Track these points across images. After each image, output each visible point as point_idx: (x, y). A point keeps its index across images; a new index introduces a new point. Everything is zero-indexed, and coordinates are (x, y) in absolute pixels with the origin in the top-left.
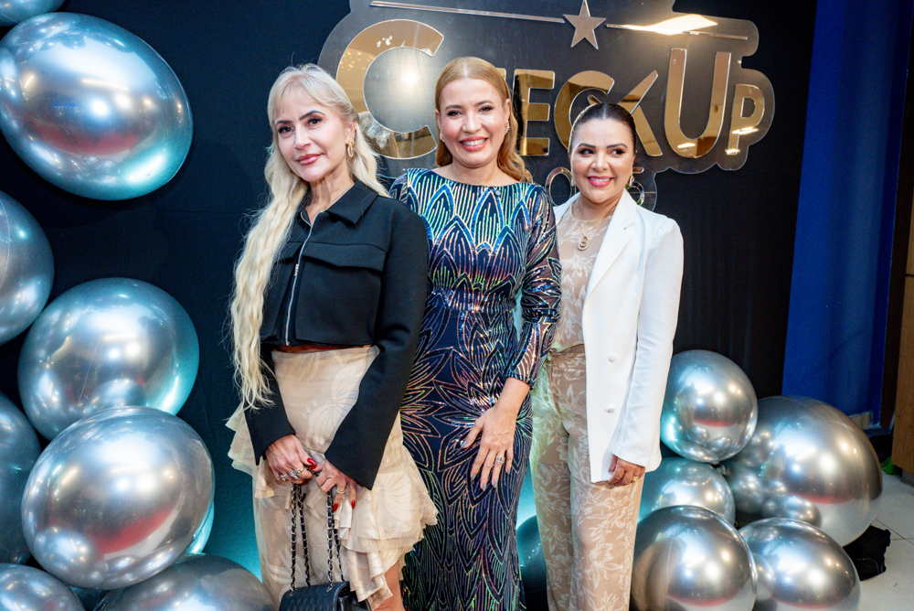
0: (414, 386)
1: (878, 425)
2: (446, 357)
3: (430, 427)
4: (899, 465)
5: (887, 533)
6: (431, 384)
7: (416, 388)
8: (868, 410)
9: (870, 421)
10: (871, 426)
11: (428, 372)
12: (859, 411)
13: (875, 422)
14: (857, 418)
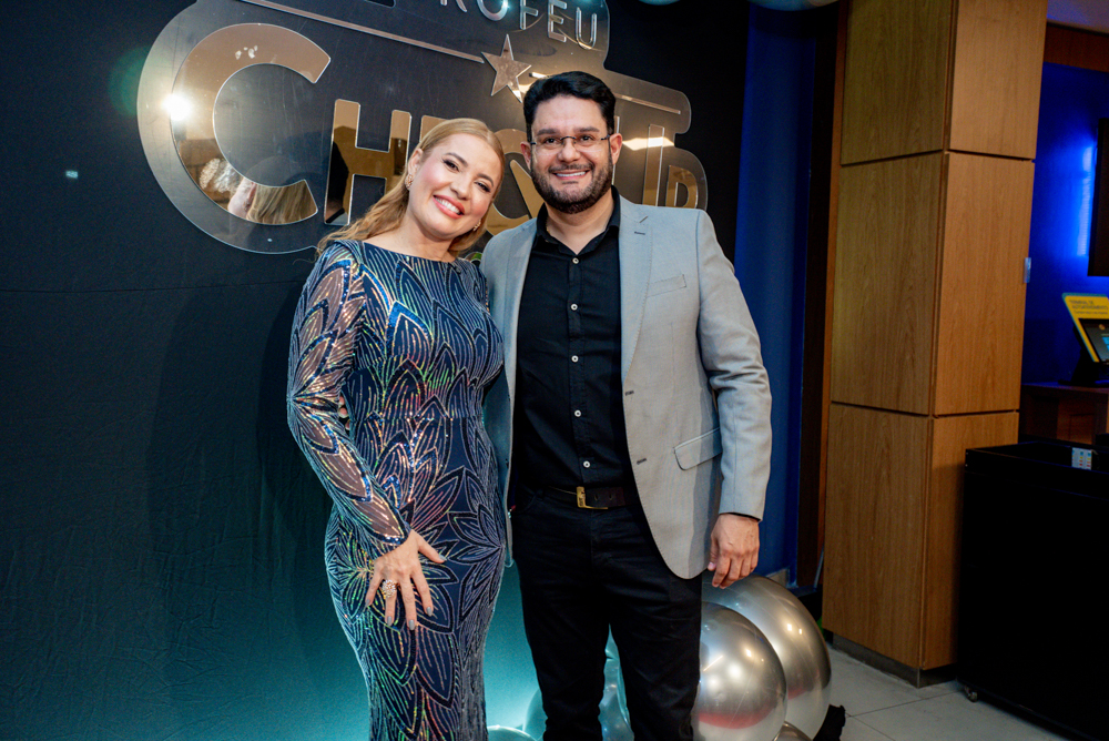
0: (425, 528)
1: (795, 583)
2: (460, 480)
3: (449, 573)
4: (831, 630)
5: (841, 710)
6: (445, 519)
7: (427, 529)
8: (784, 566)
9: (787, 579)
10: (788, 586)
11: (442, 504)
12: (777, 569)
13: (792, 581)
14: (774, 576)
